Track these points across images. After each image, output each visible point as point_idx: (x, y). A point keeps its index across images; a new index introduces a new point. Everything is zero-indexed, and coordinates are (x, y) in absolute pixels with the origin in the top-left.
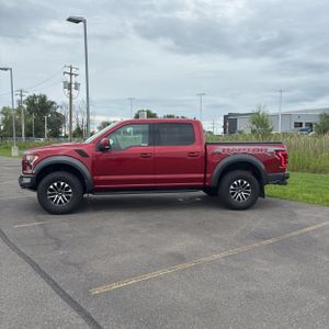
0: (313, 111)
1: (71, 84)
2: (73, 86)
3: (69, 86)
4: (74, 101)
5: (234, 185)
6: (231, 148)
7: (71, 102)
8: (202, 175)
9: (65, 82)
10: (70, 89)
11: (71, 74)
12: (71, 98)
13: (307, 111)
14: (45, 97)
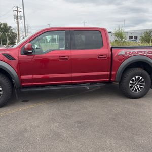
0: (137, 31)
1: (17, 16)
2: (19, 17)
3: (17, 17)
4: (19, 25)
5: (133, 80)
6: (132, 50)
7: (18, 26)
8: (109, 73)
9: (14, 15)
10: (17, 19)
11: (18, 11)
12: (18, 24)
13: (135, 31)
14: (6, 24)
